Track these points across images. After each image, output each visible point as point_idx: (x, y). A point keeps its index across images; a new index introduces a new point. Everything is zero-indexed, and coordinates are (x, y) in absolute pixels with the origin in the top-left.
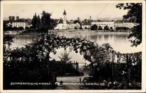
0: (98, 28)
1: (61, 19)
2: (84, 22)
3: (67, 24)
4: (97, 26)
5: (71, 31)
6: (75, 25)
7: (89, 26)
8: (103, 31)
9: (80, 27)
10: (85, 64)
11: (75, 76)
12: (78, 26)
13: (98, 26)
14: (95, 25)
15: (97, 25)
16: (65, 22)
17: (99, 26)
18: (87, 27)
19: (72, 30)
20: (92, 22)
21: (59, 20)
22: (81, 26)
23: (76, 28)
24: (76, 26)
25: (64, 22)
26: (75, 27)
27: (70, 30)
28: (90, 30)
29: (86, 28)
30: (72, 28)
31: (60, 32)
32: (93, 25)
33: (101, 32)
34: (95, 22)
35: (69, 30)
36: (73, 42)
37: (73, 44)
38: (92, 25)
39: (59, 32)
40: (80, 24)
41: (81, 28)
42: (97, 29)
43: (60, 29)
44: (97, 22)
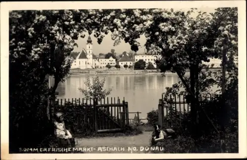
0: (147, 65)
1: (83, 51)
2: (123, 55)
3: (94, 60)
4: (145, 62)
5: (100, 72)
6: (107, 61)
7: (132, 62)
8: (156, 70)
9: (115, 65)
10: (137, 114)
11: (122, 136)
12: (112, 62)
13: (147, 62)
14: (141, 61)
15: (144, 60)
16: (90, 56)
17: (149, 62)
18: (128, 64)
19: (102, 69)
20: (136, 56)
21: (79, 53)
22: (118, 63)
23: (109, 66)
24: (110, 62)
25: (88, 56)
26: (107, 64)
27: (100, 70)
28: (133, 69)
29: (126, 66)
30: (102, 65)
31: (83, 73)
32: (138, 60)
33: (153, 72)
34: (141, 56)
35: (98, 69)
36: (124, 16)
37: (123, 20)
38: (136, 61)
39: (80, 73)
40: (116, 60)
41: (118, 66)
42: (145, 68)
43: (81, 68)
44: (145, 56)
